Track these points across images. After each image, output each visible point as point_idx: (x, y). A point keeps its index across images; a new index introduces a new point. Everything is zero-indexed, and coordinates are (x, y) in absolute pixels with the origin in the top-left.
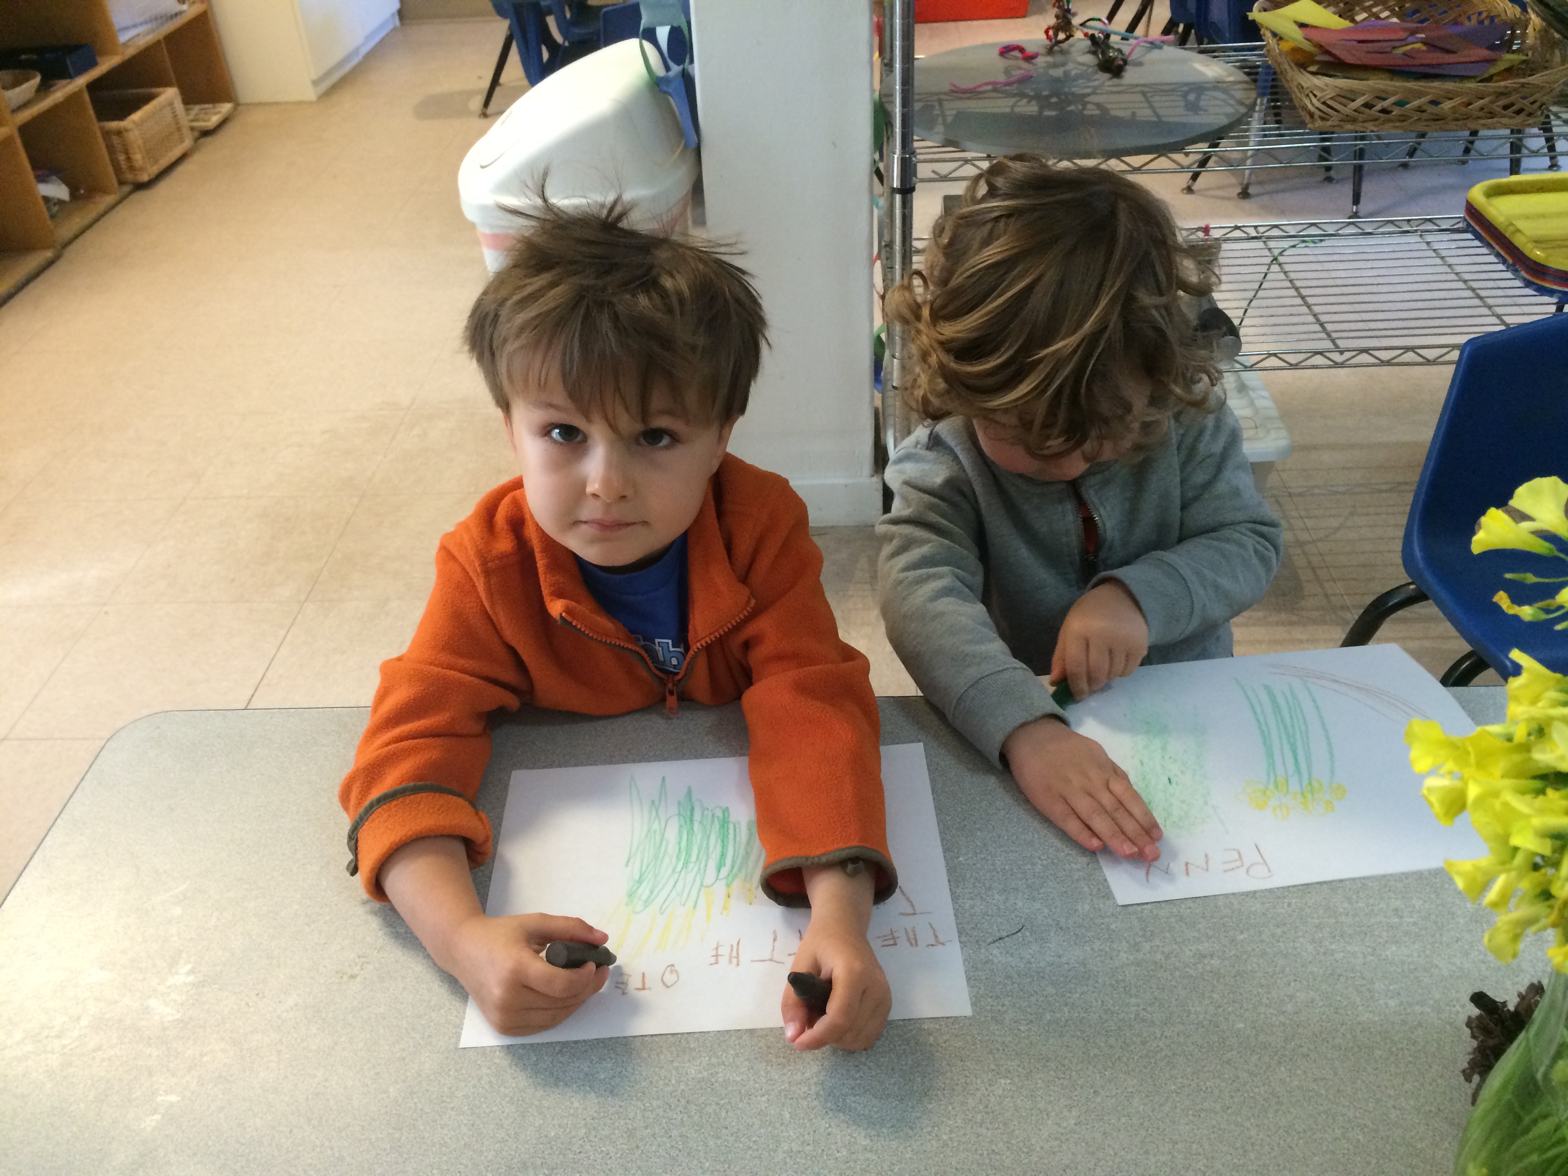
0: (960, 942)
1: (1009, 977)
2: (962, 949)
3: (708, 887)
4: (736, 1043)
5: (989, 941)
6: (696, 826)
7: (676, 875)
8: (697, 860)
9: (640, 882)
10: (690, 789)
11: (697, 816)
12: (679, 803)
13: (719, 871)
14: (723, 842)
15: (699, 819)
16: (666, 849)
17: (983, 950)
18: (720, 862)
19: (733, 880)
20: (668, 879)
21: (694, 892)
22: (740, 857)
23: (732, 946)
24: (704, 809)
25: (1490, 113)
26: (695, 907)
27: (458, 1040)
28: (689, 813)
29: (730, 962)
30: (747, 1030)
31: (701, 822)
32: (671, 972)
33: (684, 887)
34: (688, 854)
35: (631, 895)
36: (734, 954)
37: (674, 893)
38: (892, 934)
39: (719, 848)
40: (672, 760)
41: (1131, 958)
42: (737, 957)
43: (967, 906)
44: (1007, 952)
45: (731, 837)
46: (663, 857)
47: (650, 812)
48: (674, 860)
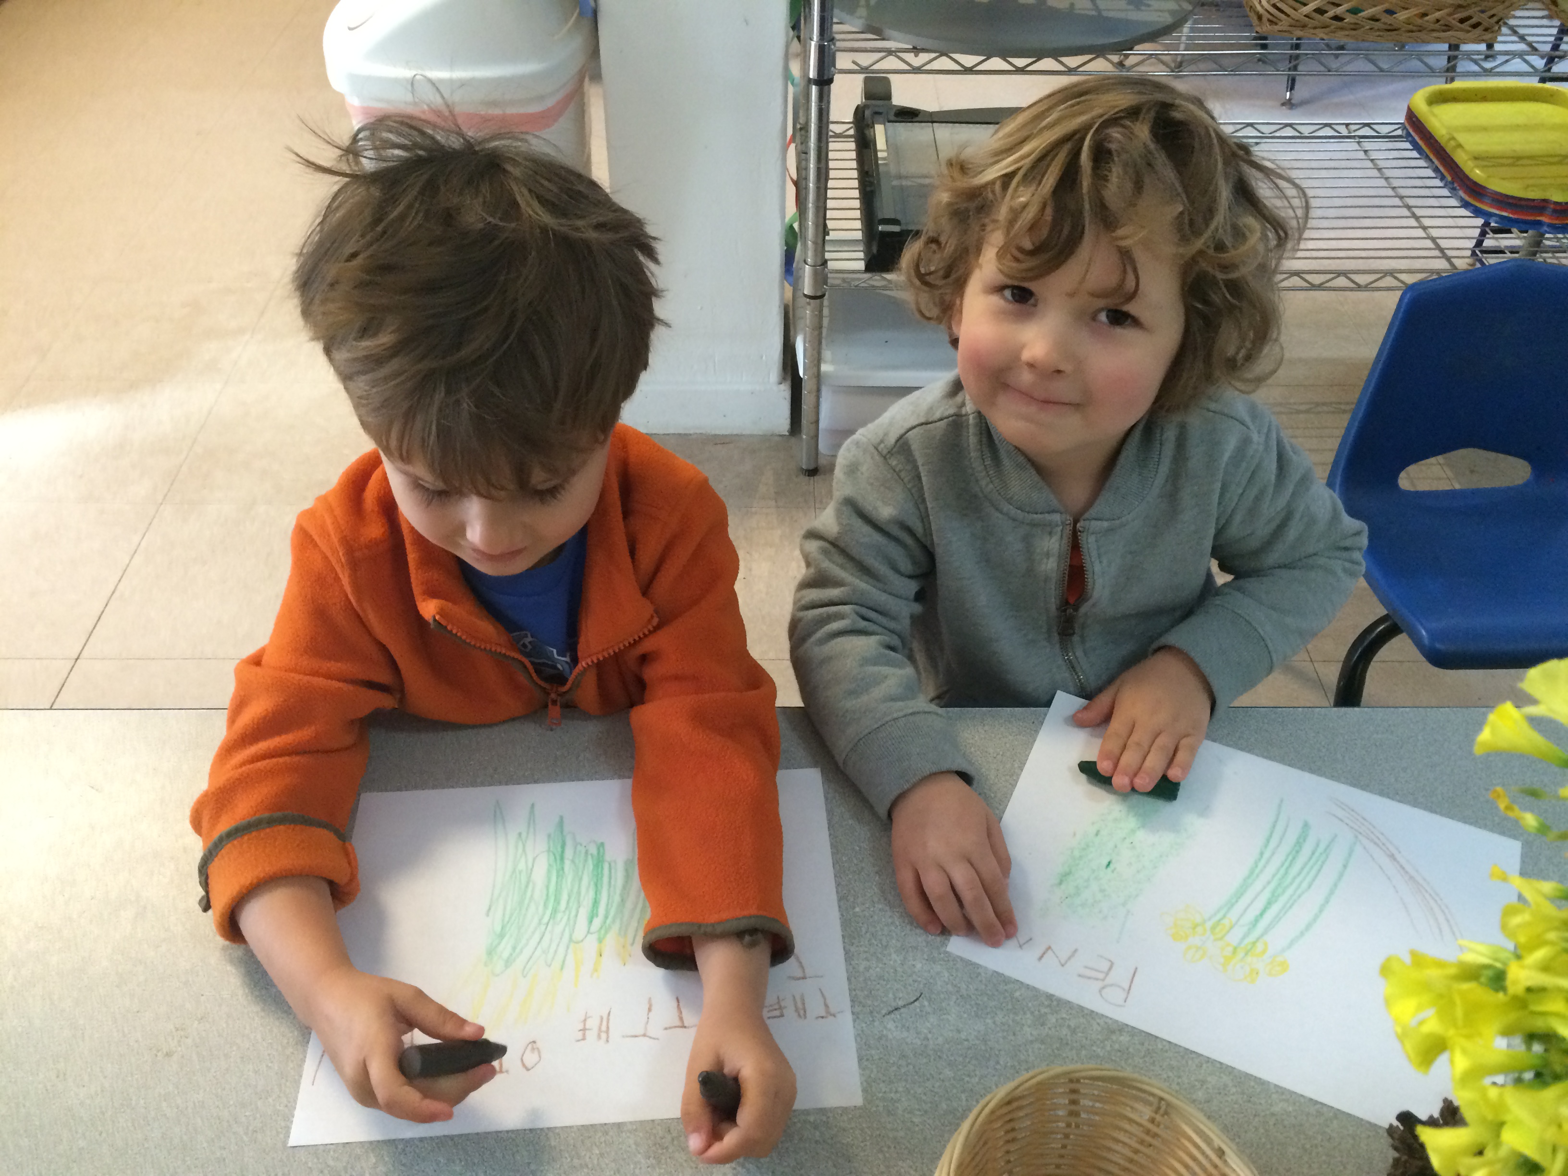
0: (853, 1013)
1: (903, 1056)
2: (854, 1021)
3: (577, 942)
4: (603, 1139)
5: (884, 1012)
6: (567, 864)
7: (543, 927)
8: (566, 908)
9: (502, 936)
10: (561, 818)
11: (569, 853)
12: (549, 836)
13: (591, 922)
14: (596, 885)
15: (571, 858)
16: (532, 896)
17: (876, 1023)
18: (593, 911)
19: (606, 932)
20: (533, 933)
21: (562, 950)
22: (615, 905)
23: (602, 1018)
24: (576, 844)
25: (1446, 25)
26: (562, 968)
27: (287, 1136)
28: (559, 849)
29: (599, 1037)
30: (614, 1124)
31: (573, 861)
32: (533, 1049)
33: (551, 940)
34: (557, 901)
35: (490, 952)
36: (604, 1028)
37: (538, 952)
38: (779, 1003)
39: (592, 894)
40: (544, 782)
41: (1035, 1033)
42: (607, 1031)
43: (861, 968)
44: (903, 1026)
45: (605, 879)
46: (528, 905)
47: (516, 847)
48: (541, 908)
